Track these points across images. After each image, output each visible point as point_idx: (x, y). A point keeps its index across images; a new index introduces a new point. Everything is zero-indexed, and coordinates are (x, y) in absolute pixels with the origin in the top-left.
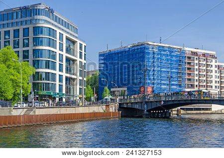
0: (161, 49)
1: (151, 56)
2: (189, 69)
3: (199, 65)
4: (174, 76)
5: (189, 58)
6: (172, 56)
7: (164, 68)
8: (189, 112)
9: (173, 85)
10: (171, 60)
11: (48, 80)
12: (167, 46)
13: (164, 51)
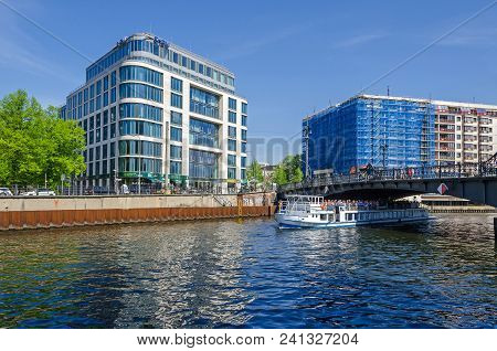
0: (388, 104)
1: (368, 116)
2: (443, 136)
3: (465, 128)
4: (413, 147)
5: (444, 117)
6: (408, 115)
7: (393, 135)
8: (439, 208)
9: (411, 162)
10: (407, 122)
11: (142, 153)
12: (400, 99)
13: (394, 107)
